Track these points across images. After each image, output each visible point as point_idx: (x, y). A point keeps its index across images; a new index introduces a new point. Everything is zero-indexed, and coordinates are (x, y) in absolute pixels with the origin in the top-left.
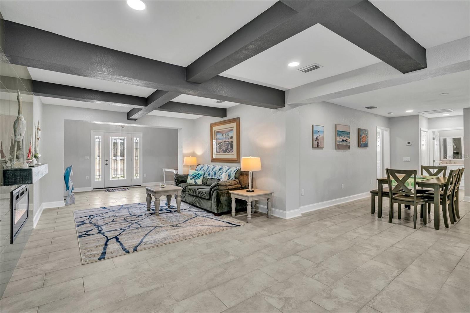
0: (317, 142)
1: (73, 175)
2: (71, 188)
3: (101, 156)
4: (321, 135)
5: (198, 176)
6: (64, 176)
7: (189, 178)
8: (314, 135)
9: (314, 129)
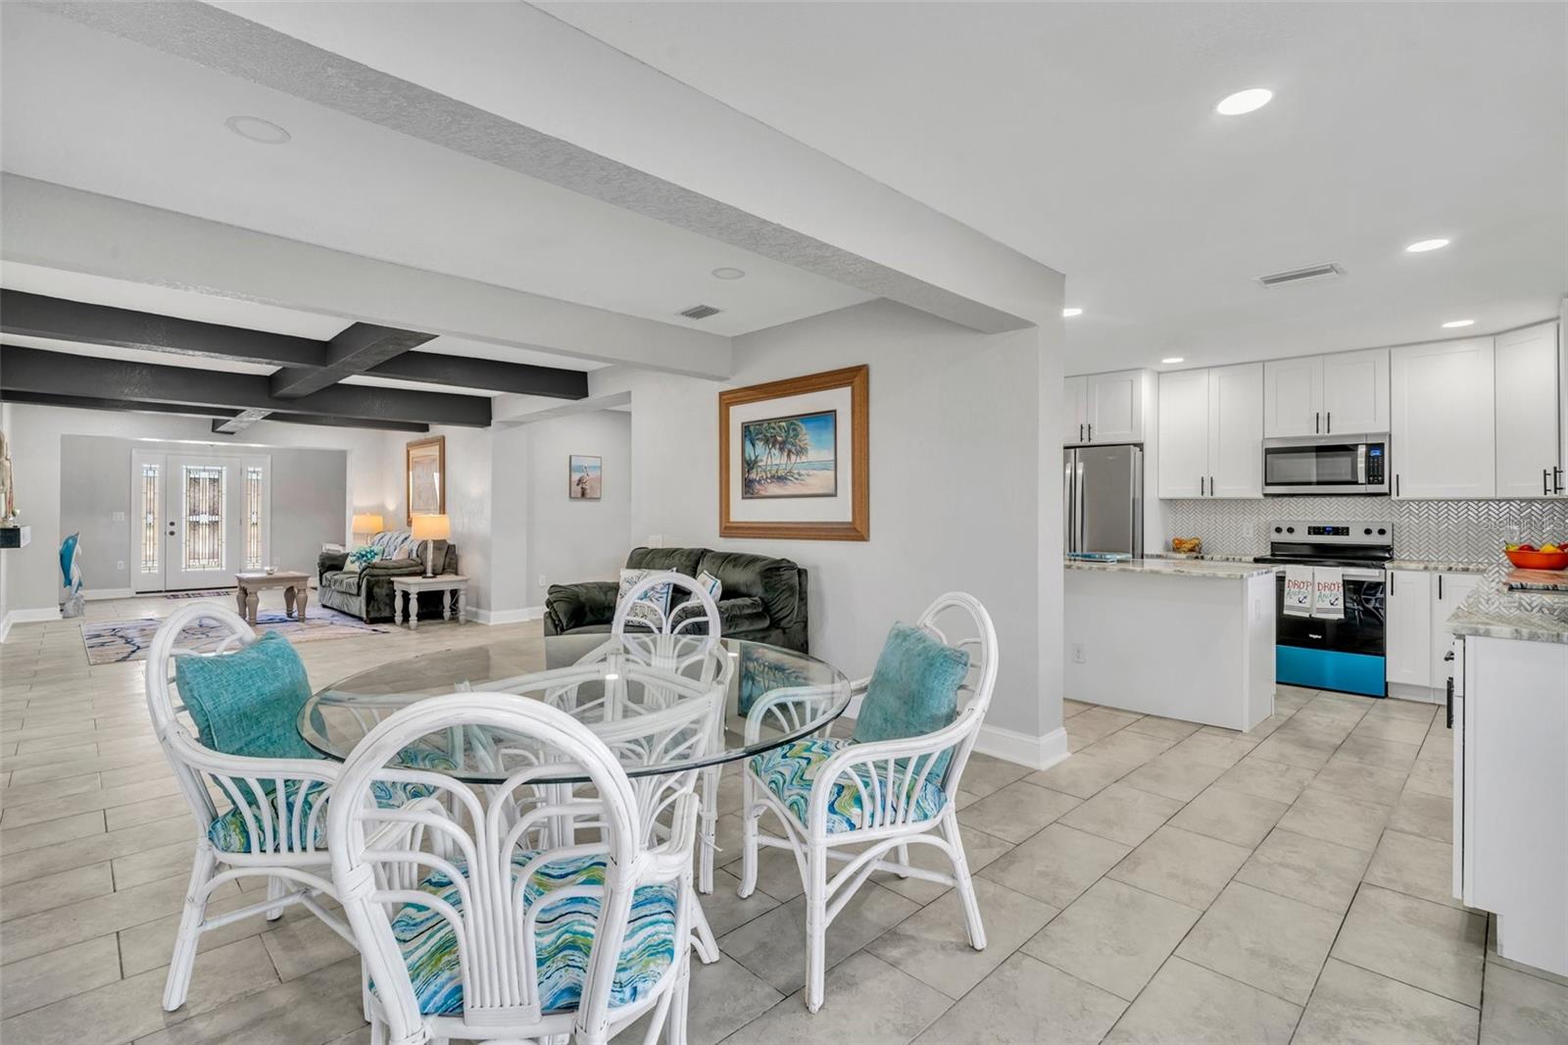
0: (582, 488)
1: (80, 552)
2: (75, 581)
3: (156, 513)
4: (593, 474)
5: (369, 556)
6: (59, 557)
7: (350, 559)
8: (573, 474)
9: (573, 463)
